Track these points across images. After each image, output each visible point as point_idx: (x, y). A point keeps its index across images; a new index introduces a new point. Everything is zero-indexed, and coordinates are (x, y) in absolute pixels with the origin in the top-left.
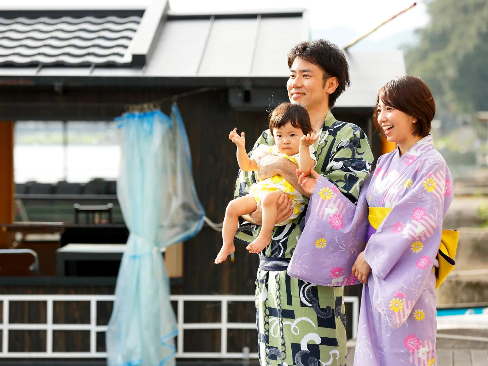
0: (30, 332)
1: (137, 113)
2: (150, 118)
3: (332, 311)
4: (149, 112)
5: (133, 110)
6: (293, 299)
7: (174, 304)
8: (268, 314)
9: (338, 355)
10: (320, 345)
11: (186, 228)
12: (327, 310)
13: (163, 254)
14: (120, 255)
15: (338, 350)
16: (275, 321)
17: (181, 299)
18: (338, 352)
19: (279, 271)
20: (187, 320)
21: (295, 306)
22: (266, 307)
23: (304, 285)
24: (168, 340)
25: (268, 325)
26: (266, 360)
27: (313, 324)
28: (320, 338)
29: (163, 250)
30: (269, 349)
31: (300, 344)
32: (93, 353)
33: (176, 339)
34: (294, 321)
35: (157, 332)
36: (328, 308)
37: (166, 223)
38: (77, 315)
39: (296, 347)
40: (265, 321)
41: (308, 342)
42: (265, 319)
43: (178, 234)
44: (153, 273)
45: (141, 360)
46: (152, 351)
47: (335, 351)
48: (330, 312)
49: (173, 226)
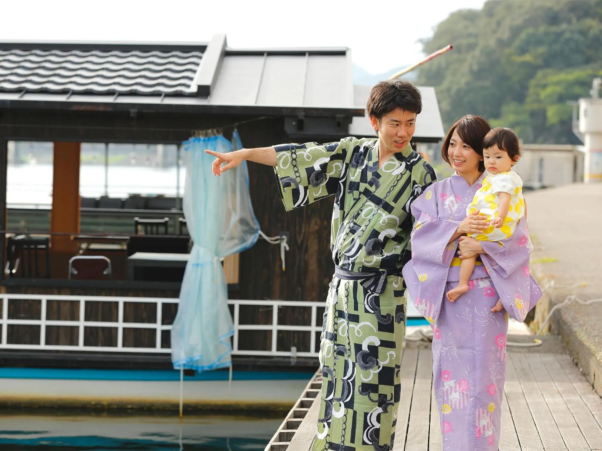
0: (103, 328)
1: (202, 138)
2: (214, 142)
3: (391, 317)
4: (213, 137)
5: (199, 134)
6: (359, 305)
7: (231, 308)
8: (337, 316)
9: (395, 356)
10: (379, 347)
11: (243, 241)
12: (387, 317)
13: (222, 263)
14: (185, 263)
15: (395, 352)
16: (343, 322)
17: (237, 303)
18: (395, 353)
19: (349, 280)
20: (241, 322)
21: (360, 312)
22: (336, 309)
23: (369, 294)
24: (225, 339)
25: (337, 325)
26: (334, 356)
27: (374, 329)
28: (379, 341)
29: (222, 259)
30: (337, 346)
31: (361, 345)
32: (158, 349)
33: (232, 338)
34: (358, 324)
35: (216, 332)
36: (388, 315)
37: (226, 236)
38: (144, 315)
39: (358, 347)
40: (334, 321)
41: (369, 344)
42: (334, 320)
43: (236, 245)
44: (213, 280)
45: (201, 356)
46: (211, 348)
47: (391, 352)
48: (389, 319)
49: (232, 238)
